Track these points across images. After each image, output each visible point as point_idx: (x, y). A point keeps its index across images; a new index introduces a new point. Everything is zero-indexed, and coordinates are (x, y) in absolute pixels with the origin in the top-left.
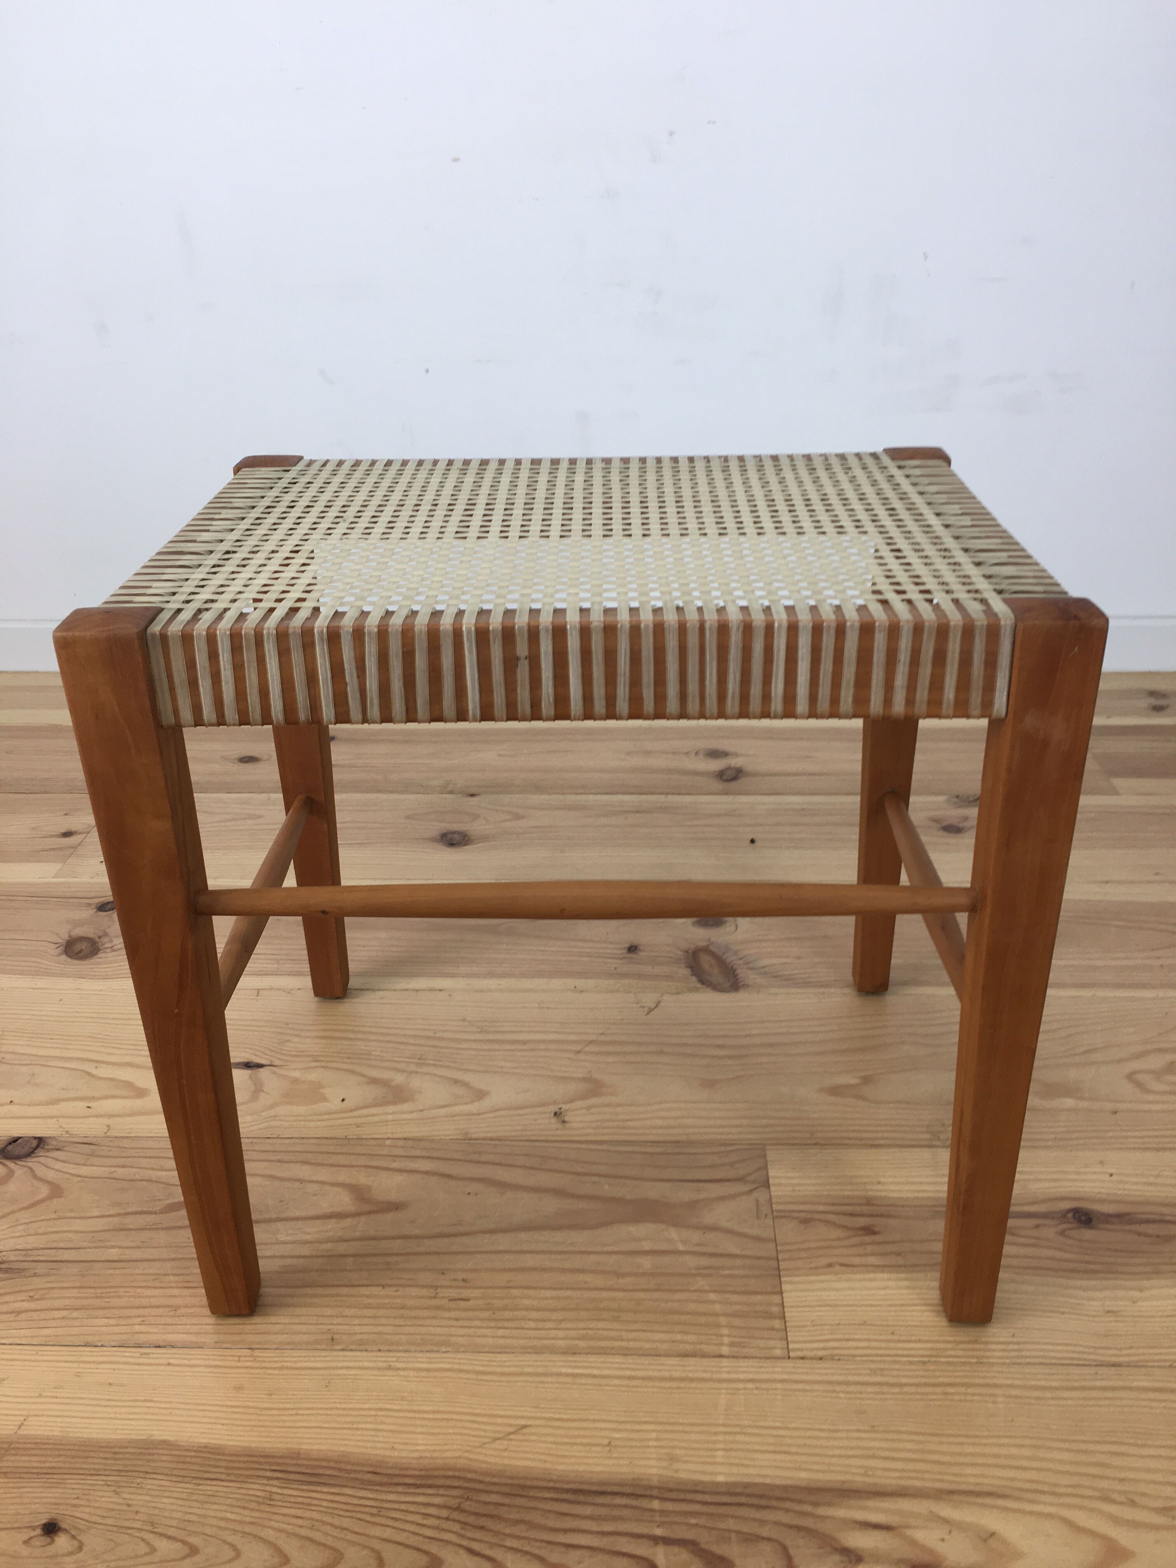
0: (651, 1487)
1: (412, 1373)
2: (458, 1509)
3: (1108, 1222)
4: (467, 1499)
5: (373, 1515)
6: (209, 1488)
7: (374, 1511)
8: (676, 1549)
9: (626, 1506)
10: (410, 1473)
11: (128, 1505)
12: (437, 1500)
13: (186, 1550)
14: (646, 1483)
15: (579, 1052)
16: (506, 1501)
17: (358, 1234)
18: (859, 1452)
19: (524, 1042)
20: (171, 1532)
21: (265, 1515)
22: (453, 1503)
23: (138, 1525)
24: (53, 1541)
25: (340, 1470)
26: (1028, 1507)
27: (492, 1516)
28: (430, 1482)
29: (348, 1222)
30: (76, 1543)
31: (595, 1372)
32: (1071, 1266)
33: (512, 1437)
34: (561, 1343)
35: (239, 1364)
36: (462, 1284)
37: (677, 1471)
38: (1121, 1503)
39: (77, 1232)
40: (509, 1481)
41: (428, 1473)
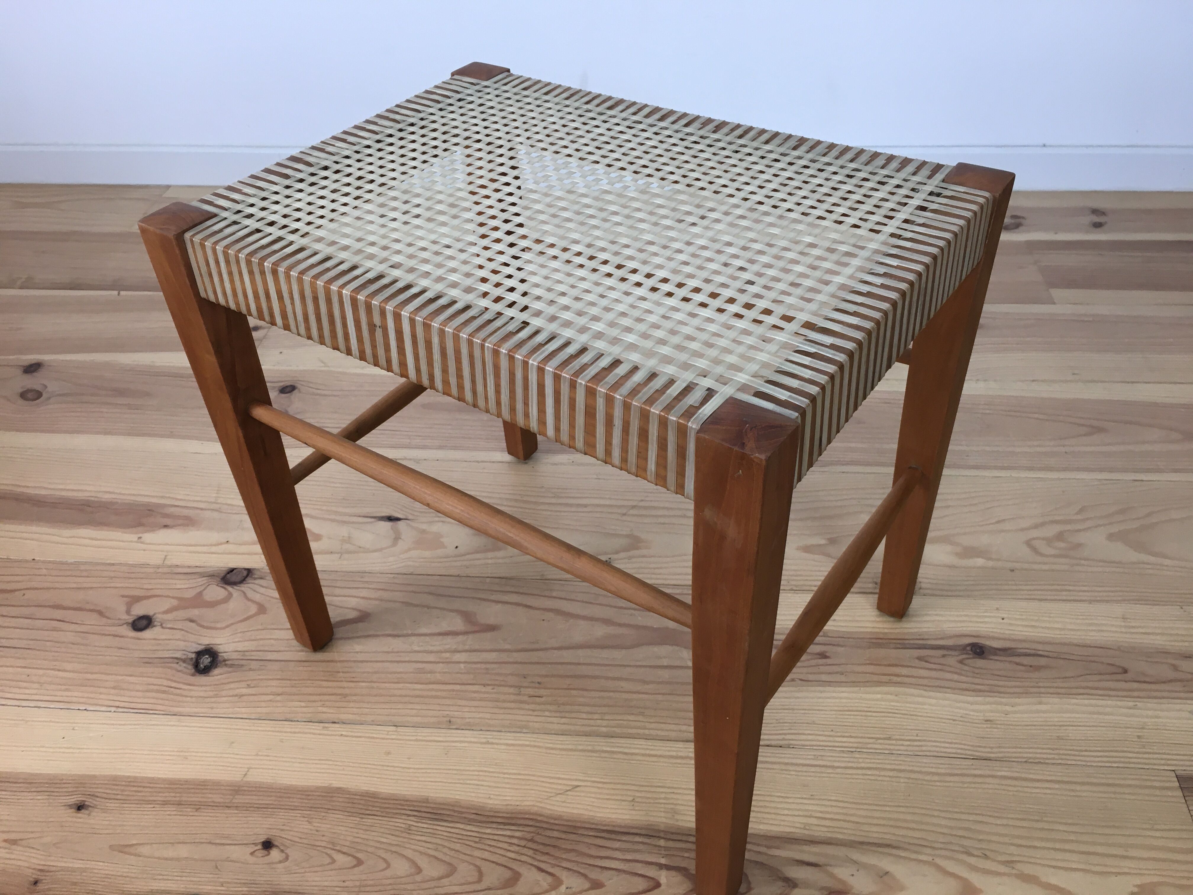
0: (659, 831)
1: (503, 747)
2: (532, 840)
3: (996, 655)
4: (538, 834)
5: (476, 842)
6: (369, 821)
7: (477, 840)
8: (673, 873)
9: (642, 843)
10: (501, 815)
11: (317, 831)
12: (517, 834)
13: (355, 862)
14: (656, 828)
15: (624, 514)
16: (563, 836)
17: (467, 647)
18: (801, 813)
19: (586, 506)
20: (345, 850)
21: (405, 840)
22: (529, 836)
23: (323, 844)
24: (269, 854)
25: (455, 811)
26: (914, 856)
27: (554, 846)
28: (513, 822)
29: (460, 638)
30: (284, 855)
31: (626, 751)
32: (964, 686)
33: (568, 793)
34: (604, 729)
35: (388, 737)
36: (537, 685)
37: (677, 820)
38: (978, 856)
39: (277, 639)
40: (566, 823)
41: (513, 816)
